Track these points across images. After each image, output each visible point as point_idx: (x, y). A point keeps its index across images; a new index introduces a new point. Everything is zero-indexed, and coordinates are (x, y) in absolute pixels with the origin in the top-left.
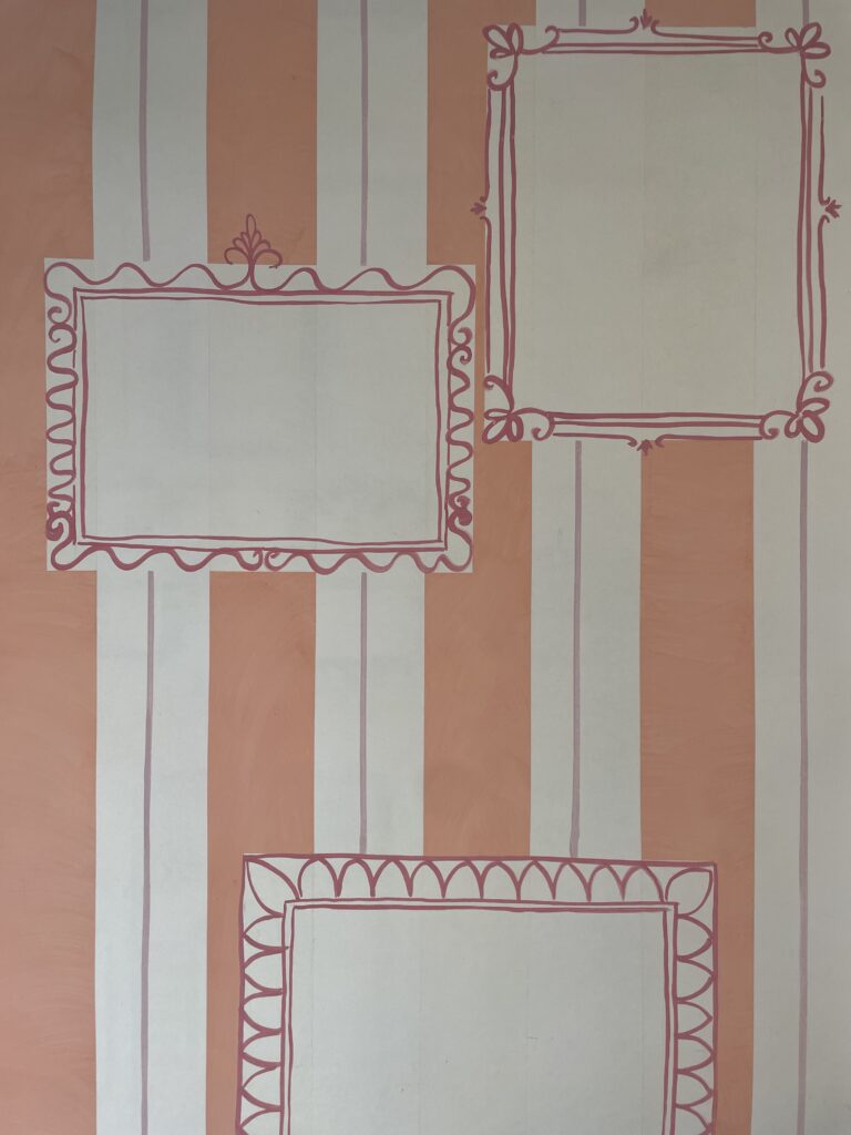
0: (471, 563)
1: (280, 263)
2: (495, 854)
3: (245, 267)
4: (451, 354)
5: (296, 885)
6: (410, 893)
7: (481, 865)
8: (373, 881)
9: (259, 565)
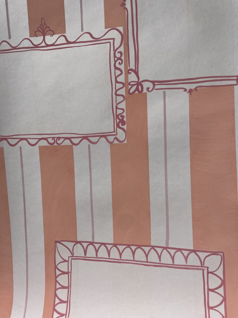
0: (126, 139)
1: (54, 34)
2: (138, 244)
3: (42, 38)
4: (115, 62)
5: (72, 251)
6: (109, 256)
7: (133, 248)
8: (97, 251)
9: (54, 143)
